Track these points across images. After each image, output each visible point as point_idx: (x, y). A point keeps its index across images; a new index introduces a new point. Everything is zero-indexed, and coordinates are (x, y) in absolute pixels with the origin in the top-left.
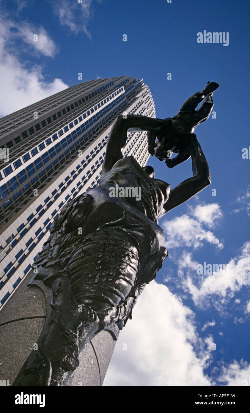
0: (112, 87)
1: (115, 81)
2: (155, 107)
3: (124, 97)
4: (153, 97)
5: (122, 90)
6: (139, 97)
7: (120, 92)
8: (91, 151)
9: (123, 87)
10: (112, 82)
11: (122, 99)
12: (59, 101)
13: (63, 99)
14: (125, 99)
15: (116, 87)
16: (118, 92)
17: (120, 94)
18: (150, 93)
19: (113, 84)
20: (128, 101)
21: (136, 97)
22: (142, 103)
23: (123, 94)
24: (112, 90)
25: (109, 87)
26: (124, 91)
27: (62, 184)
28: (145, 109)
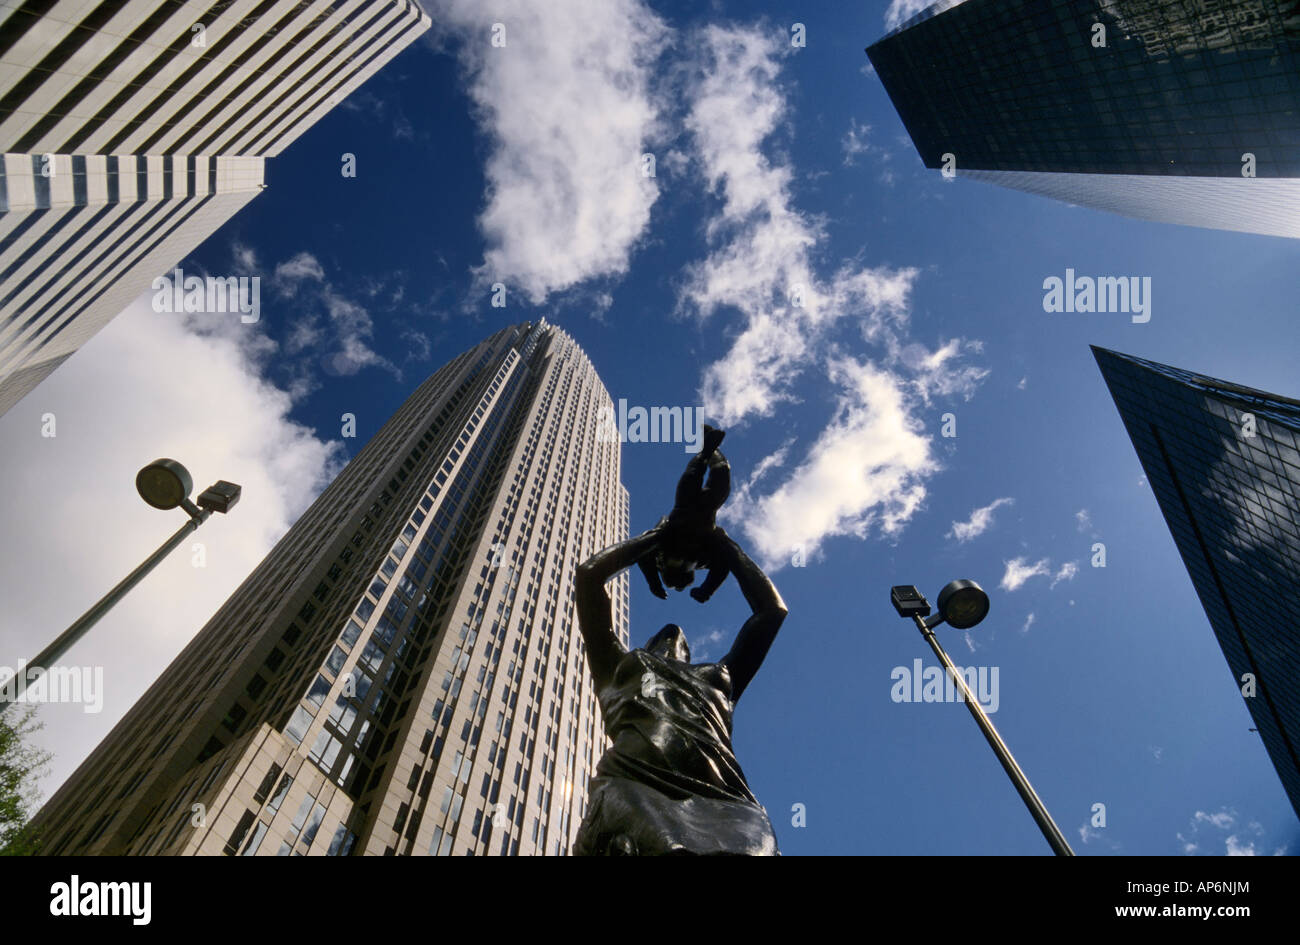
0: (493, 358)
1: (494, 345)
2: (589, 358)
3: (524, 367)
4: (577, 342)
5: (515, 356)
6: (551, 355)
7: (512, 361)
8: (506, 498)
9: (513, 350)
10: (489, 349)
11: (522, 372)
12: (405, 430)
13: (412, 422)
14: (527, 370)
15: (501, 354)
16: (507, 363)
17: (514, 365)
18: (569, 336)
19: (493, 352)
20: (534, 371)
21: (547, 356)
22: (562, 362)
23: (520, 363)
24: (496, 363)
25: (487, 361)
26: (518, 357)
27: (479, 587)
28: (572, 372)
